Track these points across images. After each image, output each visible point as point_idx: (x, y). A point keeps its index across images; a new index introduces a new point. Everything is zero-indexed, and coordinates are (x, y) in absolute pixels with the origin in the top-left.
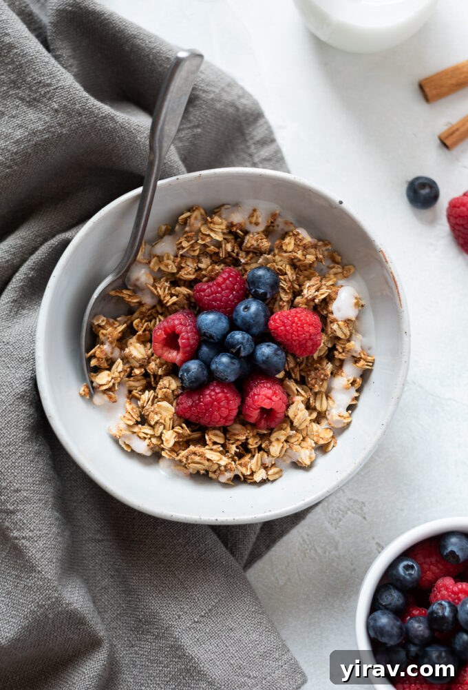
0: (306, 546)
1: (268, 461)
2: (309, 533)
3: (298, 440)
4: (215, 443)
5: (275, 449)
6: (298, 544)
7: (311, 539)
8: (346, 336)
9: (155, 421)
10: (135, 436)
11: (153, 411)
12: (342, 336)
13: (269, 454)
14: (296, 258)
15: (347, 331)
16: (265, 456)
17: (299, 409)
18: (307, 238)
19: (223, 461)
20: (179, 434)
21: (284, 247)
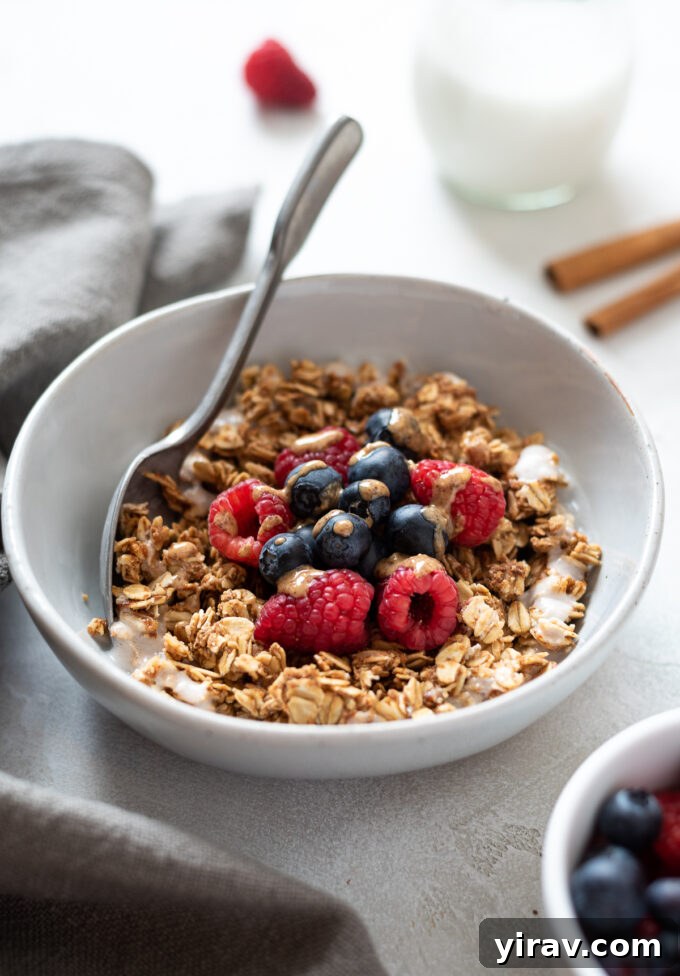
1: (433, 692)
3: (486, 661)
4: (334, 667)
5: (446, 671)
8: (546, 507)
9: (219, 644)
10: (183, 673)
11: (214, 631)
12: (539, 507)
13: (436, 682)
14: (443, 410)
15: (546, 498)
16: (429, 685)
17: (479, 611)
18: (457, 382)
19: (353, 691)
20: (265, 665)
21: (422, 398)
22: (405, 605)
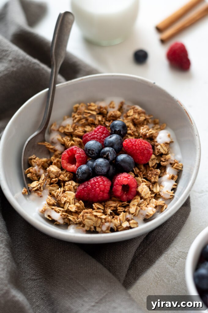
0: (158, 279)
1: (129, 216)
2: (159, 271)
3: (145, 205)
4: (98, 208)
5: (132, 209)
6: (152, 278)
7: (160, 275)
8: (166, 152)
9: (64, 201)
10: (53, 210)
11: (63, 196)
12: (164, 152)
13: (129, 213)
14: (135, 118)
15: (165, 149)
16: (128, 214)
17: (143, 188)
18: (139, 109)
19: (104, 217)
20: (78, 207)
21: (128, 114)
22: (120, 188)
